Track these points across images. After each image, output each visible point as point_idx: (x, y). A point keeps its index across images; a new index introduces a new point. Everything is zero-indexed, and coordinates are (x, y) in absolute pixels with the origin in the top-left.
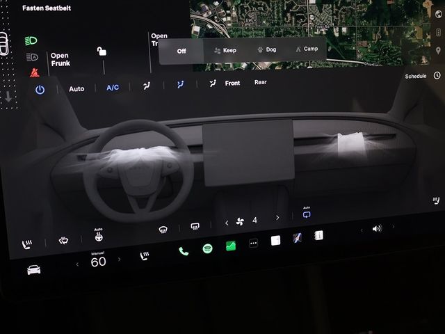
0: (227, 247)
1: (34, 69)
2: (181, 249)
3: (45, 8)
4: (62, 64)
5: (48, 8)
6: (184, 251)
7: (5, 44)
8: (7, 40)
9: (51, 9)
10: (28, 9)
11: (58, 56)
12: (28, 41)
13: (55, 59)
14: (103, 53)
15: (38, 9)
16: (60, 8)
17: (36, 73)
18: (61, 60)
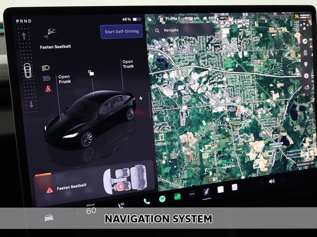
0: (175, 197)
1: (48, 86)
2: (145, 200)
3: (54, 47)
4: (65, 82)
5: (57, 47)
6: (147, 201)
7: (29, 71)
8: (30, 68)
9: (58, 47)
10: (44, 48)
11: (63, 77)
12: (44, 68)
13: (61, 79)
14: (92, 74)
15: (50, 47)
16: (64, 47)
17: (49, 89)
18: (65, 79)
